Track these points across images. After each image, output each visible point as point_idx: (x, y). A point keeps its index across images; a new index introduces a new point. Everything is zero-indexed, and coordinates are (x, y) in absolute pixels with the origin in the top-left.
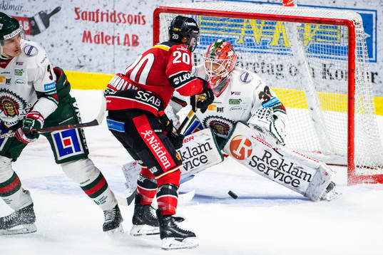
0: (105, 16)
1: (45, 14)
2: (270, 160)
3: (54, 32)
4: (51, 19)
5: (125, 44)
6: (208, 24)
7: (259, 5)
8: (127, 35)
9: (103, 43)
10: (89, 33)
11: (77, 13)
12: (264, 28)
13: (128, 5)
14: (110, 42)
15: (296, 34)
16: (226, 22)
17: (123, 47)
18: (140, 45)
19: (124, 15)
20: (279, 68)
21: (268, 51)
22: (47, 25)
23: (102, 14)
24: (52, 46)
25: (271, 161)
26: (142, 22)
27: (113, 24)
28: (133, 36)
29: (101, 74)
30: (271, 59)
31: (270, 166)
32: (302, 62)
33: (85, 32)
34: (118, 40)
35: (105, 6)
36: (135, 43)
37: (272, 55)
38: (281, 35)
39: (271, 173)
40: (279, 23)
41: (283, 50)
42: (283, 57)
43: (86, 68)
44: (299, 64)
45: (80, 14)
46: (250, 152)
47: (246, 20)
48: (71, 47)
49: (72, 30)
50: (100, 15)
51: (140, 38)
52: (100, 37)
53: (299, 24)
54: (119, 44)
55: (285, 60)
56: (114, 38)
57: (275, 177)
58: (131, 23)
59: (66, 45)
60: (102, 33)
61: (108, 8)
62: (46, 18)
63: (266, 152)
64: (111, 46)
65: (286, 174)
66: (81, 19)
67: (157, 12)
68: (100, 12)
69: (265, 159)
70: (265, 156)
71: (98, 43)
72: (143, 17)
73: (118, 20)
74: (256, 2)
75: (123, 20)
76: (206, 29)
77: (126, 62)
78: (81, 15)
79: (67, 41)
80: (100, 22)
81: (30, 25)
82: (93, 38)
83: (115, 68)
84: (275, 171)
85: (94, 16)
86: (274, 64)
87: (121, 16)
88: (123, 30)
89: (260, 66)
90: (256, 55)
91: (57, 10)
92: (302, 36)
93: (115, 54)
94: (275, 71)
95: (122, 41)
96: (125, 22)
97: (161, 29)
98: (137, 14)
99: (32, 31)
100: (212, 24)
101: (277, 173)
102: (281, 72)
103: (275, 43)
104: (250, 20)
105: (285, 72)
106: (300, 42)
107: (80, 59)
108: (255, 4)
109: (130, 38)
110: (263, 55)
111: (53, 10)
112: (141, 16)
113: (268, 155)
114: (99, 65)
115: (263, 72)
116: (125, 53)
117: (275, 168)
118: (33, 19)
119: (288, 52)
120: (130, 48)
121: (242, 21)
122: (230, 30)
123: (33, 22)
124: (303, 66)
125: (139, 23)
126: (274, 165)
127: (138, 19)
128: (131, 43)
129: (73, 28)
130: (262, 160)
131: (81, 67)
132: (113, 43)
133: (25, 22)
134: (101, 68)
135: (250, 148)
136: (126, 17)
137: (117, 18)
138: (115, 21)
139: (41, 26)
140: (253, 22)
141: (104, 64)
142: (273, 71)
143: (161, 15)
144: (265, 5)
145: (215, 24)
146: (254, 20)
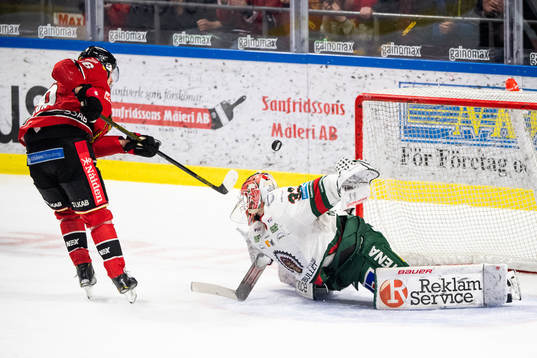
0: (297, 106)
1: (228, 104)
2: (430, 287)
3: (238, 125)
4: (235, 110)
5: (321, 137)
6: (419, 113)
7: (478, 90)
8: (323, 127)
9: (295, 136)
10: (279, 125)
11: (265, 103)
12: (484, 116)
13: (325, 91)
14: (304, 135)
15: (522, 124)
16: (439, 111)
17: (319, 141)
18: (339, 138)
19: (319, 104)
20: (502, 163)
21: (489, 143)
22: (230, 117)
23: (294, 104)
24: (237, 141)
25: (432, 287)
26: (340, 111)
27: (306, 114)
28: (331, 128)
29: (294, 173)
30: (493, 152)
31: (433, 293)
32: (530, 156)
33: (274, 125)
34: (313, 133)
35: (297, 94)
36: (333, 136)
37: (495, 149)
38: (504, 125)
39: (439, 299)
40: (502, 110)
41: (506, 142)
42: (507, 150)
43: (276, 166)
44: (526, 159)
45: (269, 104)
46: (405, 291)
47: (461, 107)
48: (258, 142)
49: (260, 123)
50: (291, 104)
51: (338, 130)
52: (292, 130)
53: (526, 111)
54: (314, 137)
55: (510, 155)
56: (308, 130)
57: (445, 302)
58: (327, 113)
59: (252, 140)
60: (295, 126)
61: (300, 96)
62: (229, 110)
63: (422, 281)
64: (305, 140)
65: (454, 293)
66: (269, 109)
67: (359, 101)
68: (291, 100)
69: (425, 289)
70: (423, 286)
71: (290, 137)
72: (342, 105)
73: (312, 110)
74: (474, 87)
75: (318, 110)
76: (416, 118)
77: (322, 158)
78: (271, 105)
79: (254, 136)
80: (292, 113)
81: (211, 117)
82: (283, 132)
83: (309, 165)
84: (442, 296)
85: (285, 106)
86: (497, 158)
87: (316, 105)
88: (319, 121)
89: (480, 161)
90: (476, 149)
91: (241, 100)
92: (529, 125)
93: (309, 150)
94: (498, 167)
95: (317, 134)
96: (321, 112)
97: (364, 120)
98: (335, 102)
99: (213, 125)
100: (423, 113)
101: (445, 297)
102: (505, 168)
103: (497, 133)
104: (467, 107)
105: (510, 167)
106: (527, 133)
107: (269, 155)
108: (472, 89)
109: (327, 130)
110: (483, 149)
111: (237, 100)
112: (339, 104)
113: (425, 283)
114: (291, 163)
115: (483, 169)
116: (321, 148)
117: (440, 293)
118: (214, 110)
119: (513, 145)
120: (328, 142)
121: (458, 109)
122: (445, 120)
123: (214, 114)
124: (531, 161)
125: (337, 113)
126: (437, 289)
127: (336, 108)
128: (328, 137)
129: (260, 120)
130: (422, 291)
131: (270, 165)
132: (307, 137)
133: (205, 114)
134: (294, 166)
135: (403, 287)
136: (322, 106)
137: (311, 107)
138: (309, 111)
139: (223, 118)
140: (471, 109)
141: (297, 162)
142: (494, 167)
143: (365, 103)
144: (484, 90)
145: (428, 113)
146: (472, 108)
